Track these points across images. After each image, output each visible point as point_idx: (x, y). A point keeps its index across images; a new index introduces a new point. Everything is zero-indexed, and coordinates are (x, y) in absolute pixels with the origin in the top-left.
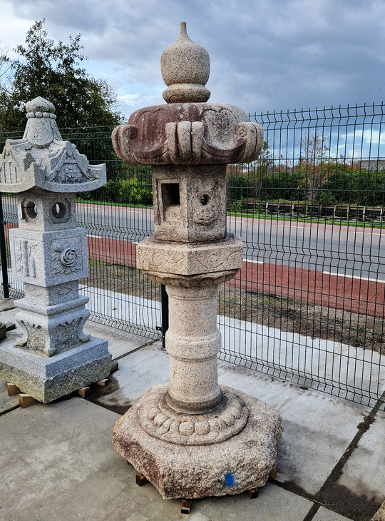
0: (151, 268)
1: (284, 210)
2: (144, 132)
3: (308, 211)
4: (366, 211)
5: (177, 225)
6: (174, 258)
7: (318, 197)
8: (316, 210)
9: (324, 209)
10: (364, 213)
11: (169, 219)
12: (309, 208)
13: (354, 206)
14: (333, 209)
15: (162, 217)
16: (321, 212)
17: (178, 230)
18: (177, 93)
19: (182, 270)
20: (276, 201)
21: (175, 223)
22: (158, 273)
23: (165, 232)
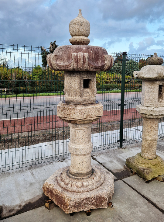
0: (88, 117)
2: (92, 57)
5: (90, 97)
6: (98, 110)
17: (91, 99)
21: (89, 96)
22: (91, 118)
23: (86, 100)
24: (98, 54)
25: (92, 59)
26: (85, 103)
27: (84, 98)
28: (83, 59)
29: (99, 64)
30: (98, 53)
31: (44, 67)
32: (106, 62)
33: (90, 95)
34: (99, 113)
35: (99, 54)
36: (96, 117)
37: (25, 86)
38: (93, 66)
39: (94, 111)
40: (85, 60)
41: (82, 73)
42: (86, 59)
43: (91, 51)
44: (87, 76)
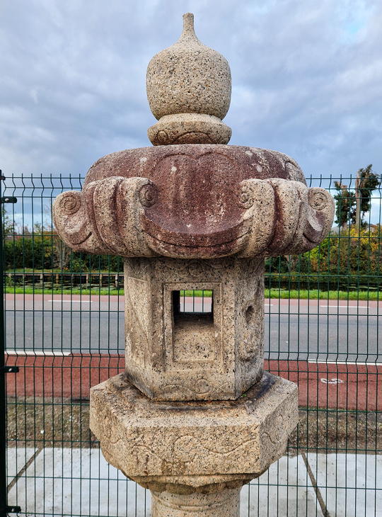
0: (169, 470)
1: (33, 280)
2: (177, 194)
3: (59, 279)
4: (118, 277)
5: (208, 369)
6: (228, 443)
7: (69, 265)
8: (68, 278)
9: (75, 277)
10: (116, 279)
11: (182, 357)
12: (60, 277)
13: (105, 273)
14: (86, 277)
15: (169, 355)
16: (72, 281)
18: (199, 128)
19: (247, 465)
20: (22, 270)
21: (202, 364)
22: (186, 479)
23: (182, 384)
24: (208, 179)
25: (176, 201)
26: (175, 395)
27: (173, 370)
28: (114, 205)
29: (213, 224)
30: (208, 176)
31: (339, 226)
32: (246, 215)
33: (212, 357)
34: (237, 457)
35: (213, 179)
36: (218, 474)
37: (287, 270)
38: (167, 235)
39: (208, 443)
40: (123, 207)
41: (159, 264)
42: (125, 203)
43: (174, 169)
44: (186, 279)
